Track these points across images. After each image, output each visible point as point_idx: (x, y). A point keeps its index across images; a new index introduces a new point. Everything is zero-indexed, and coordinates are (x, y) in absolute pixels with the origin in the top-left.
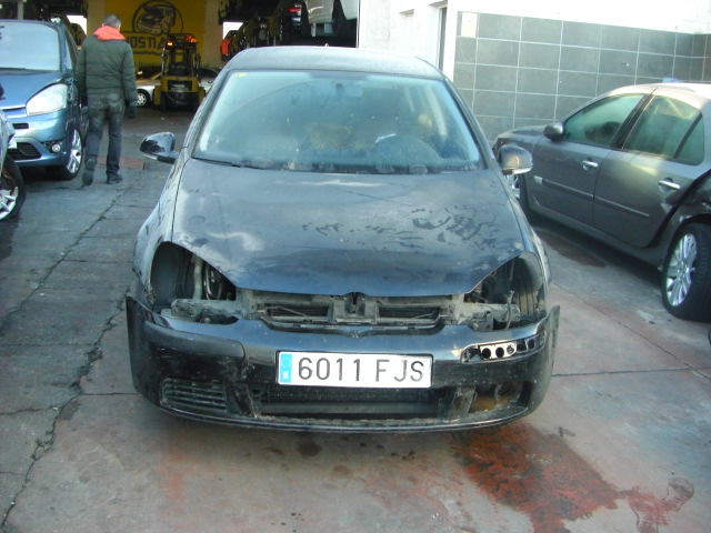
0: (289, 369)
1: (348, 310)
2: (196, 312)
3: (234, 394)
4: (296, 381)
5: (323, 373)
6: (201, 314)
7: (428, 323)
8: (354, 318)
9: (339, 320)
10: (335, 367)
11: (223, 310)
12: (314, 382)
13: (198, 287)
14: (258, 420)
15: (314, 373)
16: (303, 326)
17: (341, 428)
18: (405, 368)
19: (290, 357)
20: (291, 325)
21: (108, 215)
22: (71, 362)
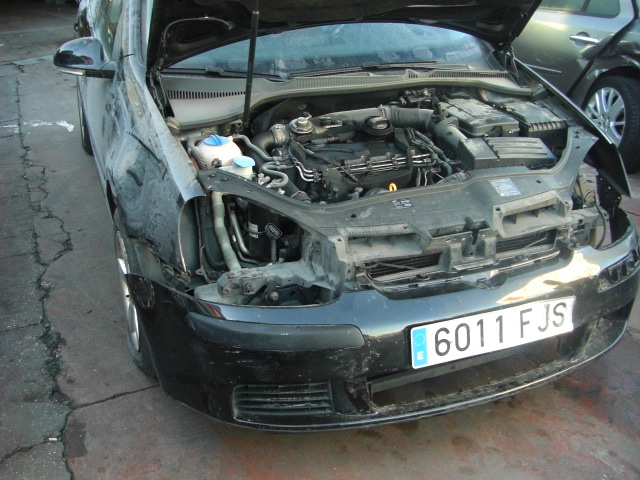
0: (423, 348)
1: (465, 253)
2: (256, 287)
3: (347, 392)
4: (434, 360)
5: (463, 343)
6: (264, 287)
7: (544, 251)
8: (473, 262)
9: (459, 268)
10: (475, 331)
11: (297, 278)
12: (454, 355)
13: (226, 246)
14: (380, 416)
15: (453, 345)
16: (422, 285)
17: (478, 399)
18: (547, 313)
20: (405, 287)
22: (28, 358)
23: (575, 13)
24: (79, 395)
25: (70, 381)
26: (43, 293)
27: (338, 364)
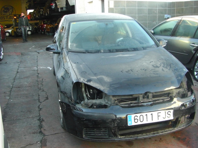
0: (131, 120)
1: (144, 98)
2: (90, 105)
3: (112, 131)
4: (134, 124)
5: (142, 120)
6: (92, 105)
8: (146, 100)
9: (142, 101)
10: (145, 117)
11: (100, 103)
12: (139, 123)
13: (85, 95)
14: (120, 138)
15: (139, 120)
16: (131, 105)
17: (147, 136)
18: (165, 114)
19: (131, 116)
20: (127, 105)
21: (19, 71)
22: (34, 124)
23: (191, 38)
24: (46, 133)
25: (45, 130)
26: (40, 109)
27: (109, 123)
